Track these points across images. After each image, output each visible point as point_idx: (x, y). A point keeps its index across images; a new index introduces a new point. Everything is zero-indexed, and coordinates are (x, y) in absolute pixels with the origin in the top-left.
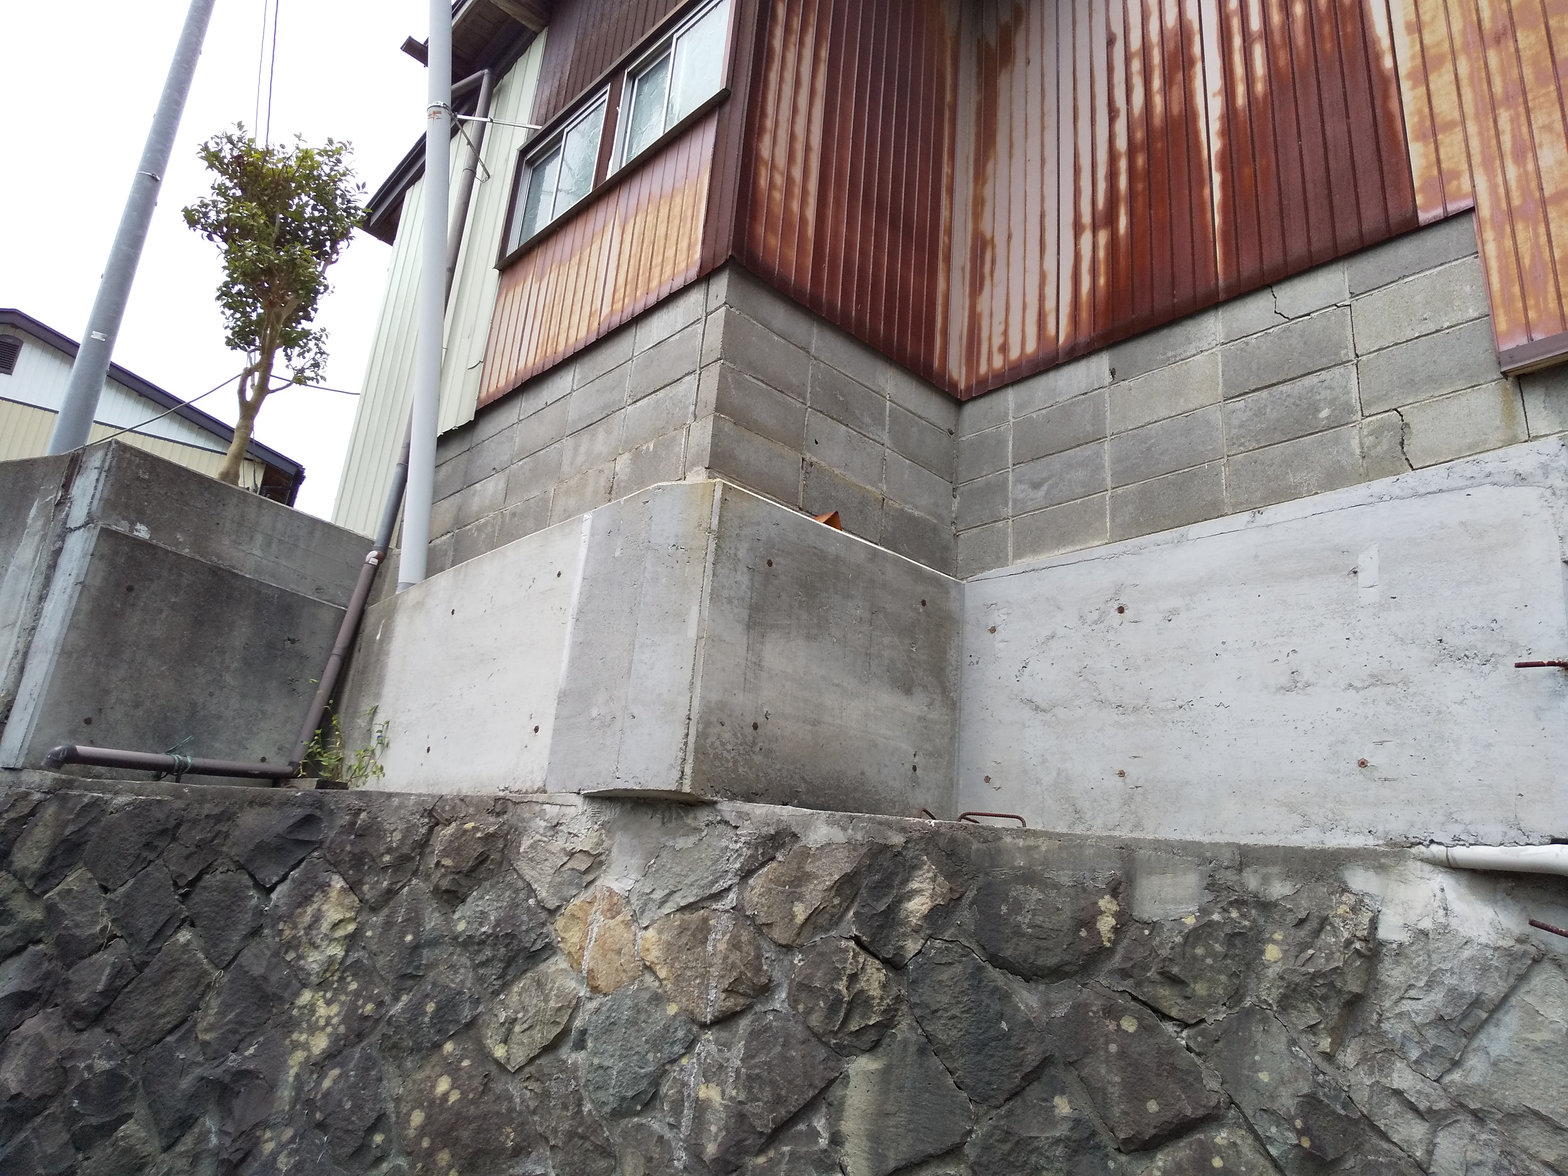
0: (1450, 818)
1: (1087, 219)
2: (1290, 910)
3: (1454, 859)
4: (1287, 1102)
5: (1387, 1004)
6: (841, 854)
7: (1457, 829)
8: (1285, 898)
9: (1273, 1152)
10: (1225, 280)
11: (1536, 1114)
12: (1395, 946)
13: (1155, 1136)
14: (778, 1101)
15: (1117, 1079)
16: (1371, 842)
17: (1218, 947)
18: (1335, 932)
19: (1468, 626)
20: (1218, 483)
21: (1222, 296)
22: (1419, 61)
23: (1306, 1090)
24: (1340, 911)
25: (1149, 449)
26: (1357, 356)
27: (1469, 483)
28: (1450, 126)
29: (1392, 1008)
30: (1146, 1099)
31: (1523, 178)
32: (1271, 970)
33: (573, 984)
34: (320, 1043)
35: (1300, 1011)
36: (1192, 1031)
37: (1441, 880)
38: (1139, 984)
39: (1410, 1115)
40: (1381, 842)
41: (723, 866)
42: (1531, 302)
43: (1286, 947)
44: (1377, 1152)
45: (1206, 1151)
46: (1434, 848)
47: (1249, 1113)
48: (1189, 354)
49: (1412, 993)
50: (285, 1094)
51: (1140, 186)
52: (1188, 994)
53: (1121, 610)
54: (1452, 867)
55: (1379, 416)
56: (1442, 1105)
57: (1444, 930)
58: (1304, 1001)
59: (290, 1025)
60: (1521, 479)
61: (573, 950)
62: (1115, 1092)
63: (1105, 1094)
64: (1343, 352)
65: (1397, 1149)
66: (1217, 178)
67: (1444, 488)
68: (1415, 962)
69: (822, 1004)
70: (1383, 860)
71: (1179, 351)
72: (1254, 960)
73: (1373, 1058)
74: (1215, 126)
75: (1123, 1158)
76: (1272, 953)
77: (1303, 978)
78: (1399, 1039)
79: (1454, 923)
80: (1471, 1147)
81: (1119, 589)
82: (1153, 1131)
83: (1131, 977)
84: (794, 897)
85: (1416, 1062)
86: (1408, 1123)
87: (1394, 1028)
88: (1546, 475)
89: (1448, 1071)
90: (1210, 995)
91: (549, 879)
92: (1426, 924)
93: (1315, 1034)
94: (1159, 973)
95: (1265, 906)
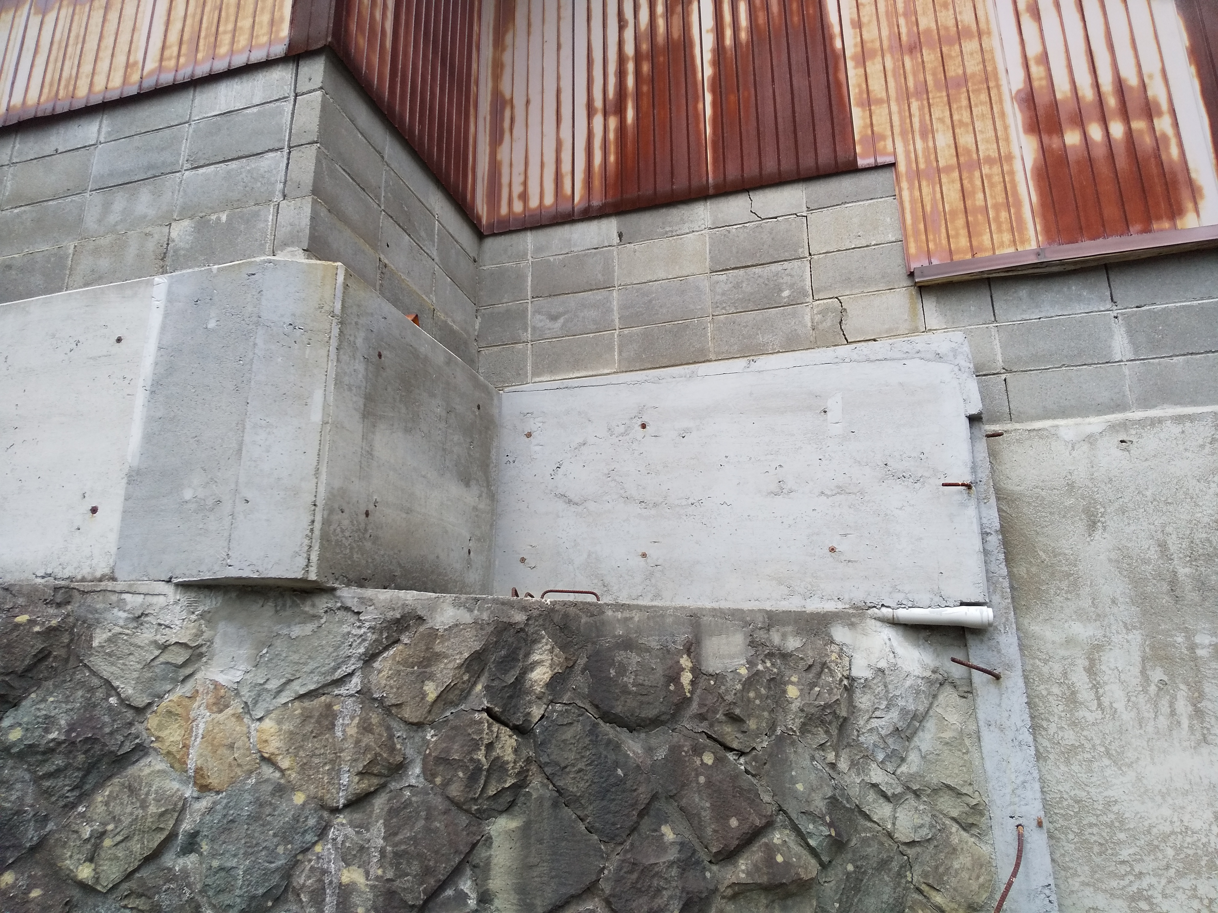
0: (895, 589)
1: (598, 103)
2: (802, 659)
3: (898, 618)
4: (819, 804)
5: (861, 723)
6: (469, 634)
7: (900, 597)
8: (797, 649)
9: (812, 842)
10: (714, 179)
11: (948, 787)
12: (862, 681)
13: (738, 845)
14: (427, 871)
15: (708, 805)
16: (840, 606)
17: (763, 691)
18: (832, 673)
19: (904, 456)
20: (705, 335)
21: (711, 191)
22: (859, 49)
23: (830, 794)
24: (833, 658)
25: (650, 301)
26: (810, 254)
27: (905, 356)
28: (879, 102)
29: (865, 725)
30: (728, 817)
31: (926, 149)
32: (793, 705)
33: (175, 785)
35: (813, 734)
36: (748, 758)
37: (888, 633)
38: (711, 725)
39: (882, 800)
40: (847, 606)
41: (345, 651)
42: (931, 237)
43: (801, 687)
44: (865, 830)
45: (770, 851)
46: (884, 610)
47: (794, 816)
48: (683, 232)
49: (877, 714)
51: (645, 88)
52: (745, 729)
53: (644, 426)
54: (894, 623)
55: (825, 301)
56: (899, 790)
57: (894, 668)
58: (816, 727)
60: (939, 357)
61: (174, 749)
62: (706, 815)
63: (700, 818)
64: (801, 250)
65: (876, 826)
66: (708, 97)
67: (888, 357)
68: (876, 692)
69: (461, 774)
70: (853, 619)
71: (675, 228)
72: (780, 698)
73: (858, 763)
74: (708, 56)
75: (715, 868)
76: (792, 692)
77: (817, 709)
78: (871, 747)
79: (900, 663)
80: (916, 816)
81: (641, 411)
82: (737, 842)
83: (706, 720)
84: (424, 677)
85: (882, 762)
86: (881, 806)
87: (868, 740)
88: (955, 356)
89: (899, 766)
90: (758, 729)
91: (135, 675)
92: (882, 664)
93: (823, 750)
94: (725, 715)
95: (785, 656)
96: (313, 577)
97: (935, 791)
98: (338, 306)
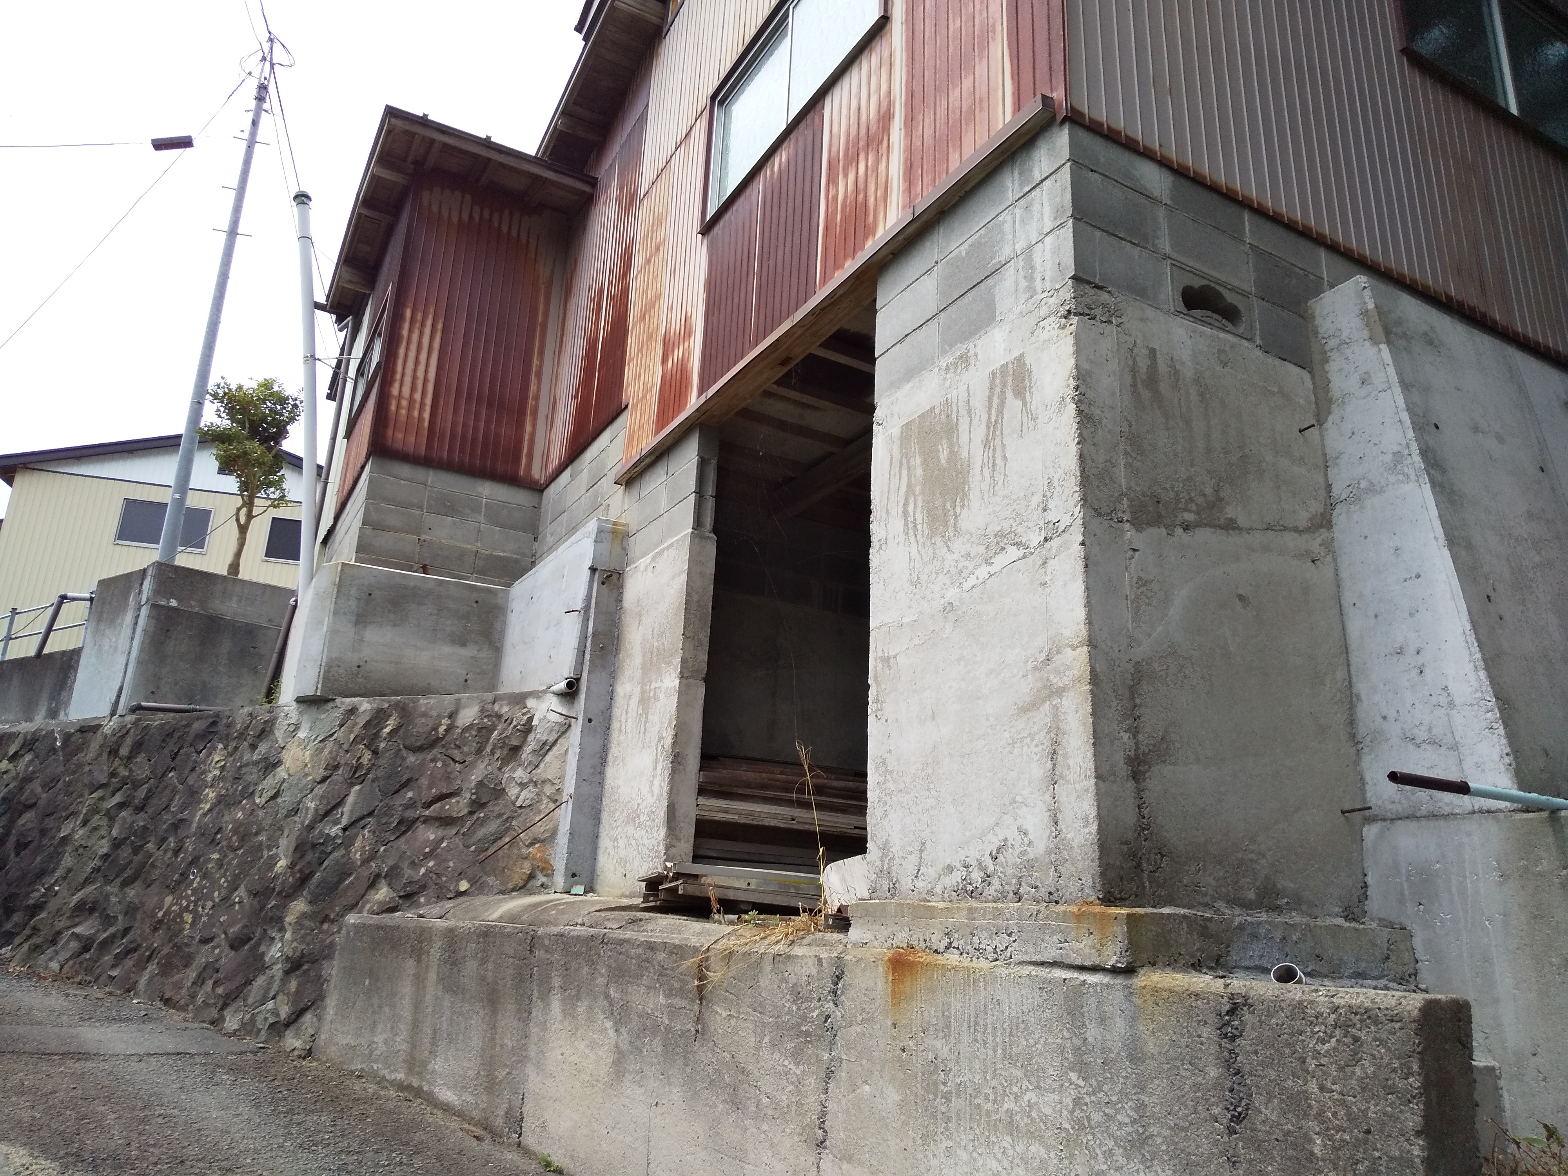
1: (574, 392)
6: (367, 714)
8: (510, 712)
10: (592, 431)
12: (535, 727)
15: (428, 783)
17: (474, 733)
19: (572, 598)
21: (590, 439)
22: (632, 323)
23: (484, 780)
24: (522, 714)
25: (572, 516)
28: (632, 360)
29: (525, 749)
30: (433, 789)
31: (638, 389)
33: (283, 774)
34: (207, 807)
36: (461, 765)
37: (553, 700)
38: (447, 750)
39: (516, 786)
44: (503, 800)
45: (445, 804)
47: (464, 790)
48: (584, 468)
50: (195, 825)
51: (585, 376)
52: (462, 752)
53: (532, 598)
56: (527, 781)
57: (544, 718)
59: (200, 802)
61: (286, 762)
62: (426, 787)
63: (423, 788)
65: (509, 798)
66: (597, 376)
70: (539, 695)
71: (581, 466)
72: (489, 737)
73: (514, 767)
74: (600, 347)
80: (528, 794)
81: (533, 588)
82: (431, 799)
83: (445, 747)
84: (352, 732)
85: (525, 767)
86: (515, 789)
87: (524, 757)
89: (533, 769)
90: (470, 752)
91: (282, 735)
92: (541, 717)
93: (498, 761)
94: (454, 745)
95: (499, 716)
96: (319, 694)
97: (544, 782)
98: (337, 580)
